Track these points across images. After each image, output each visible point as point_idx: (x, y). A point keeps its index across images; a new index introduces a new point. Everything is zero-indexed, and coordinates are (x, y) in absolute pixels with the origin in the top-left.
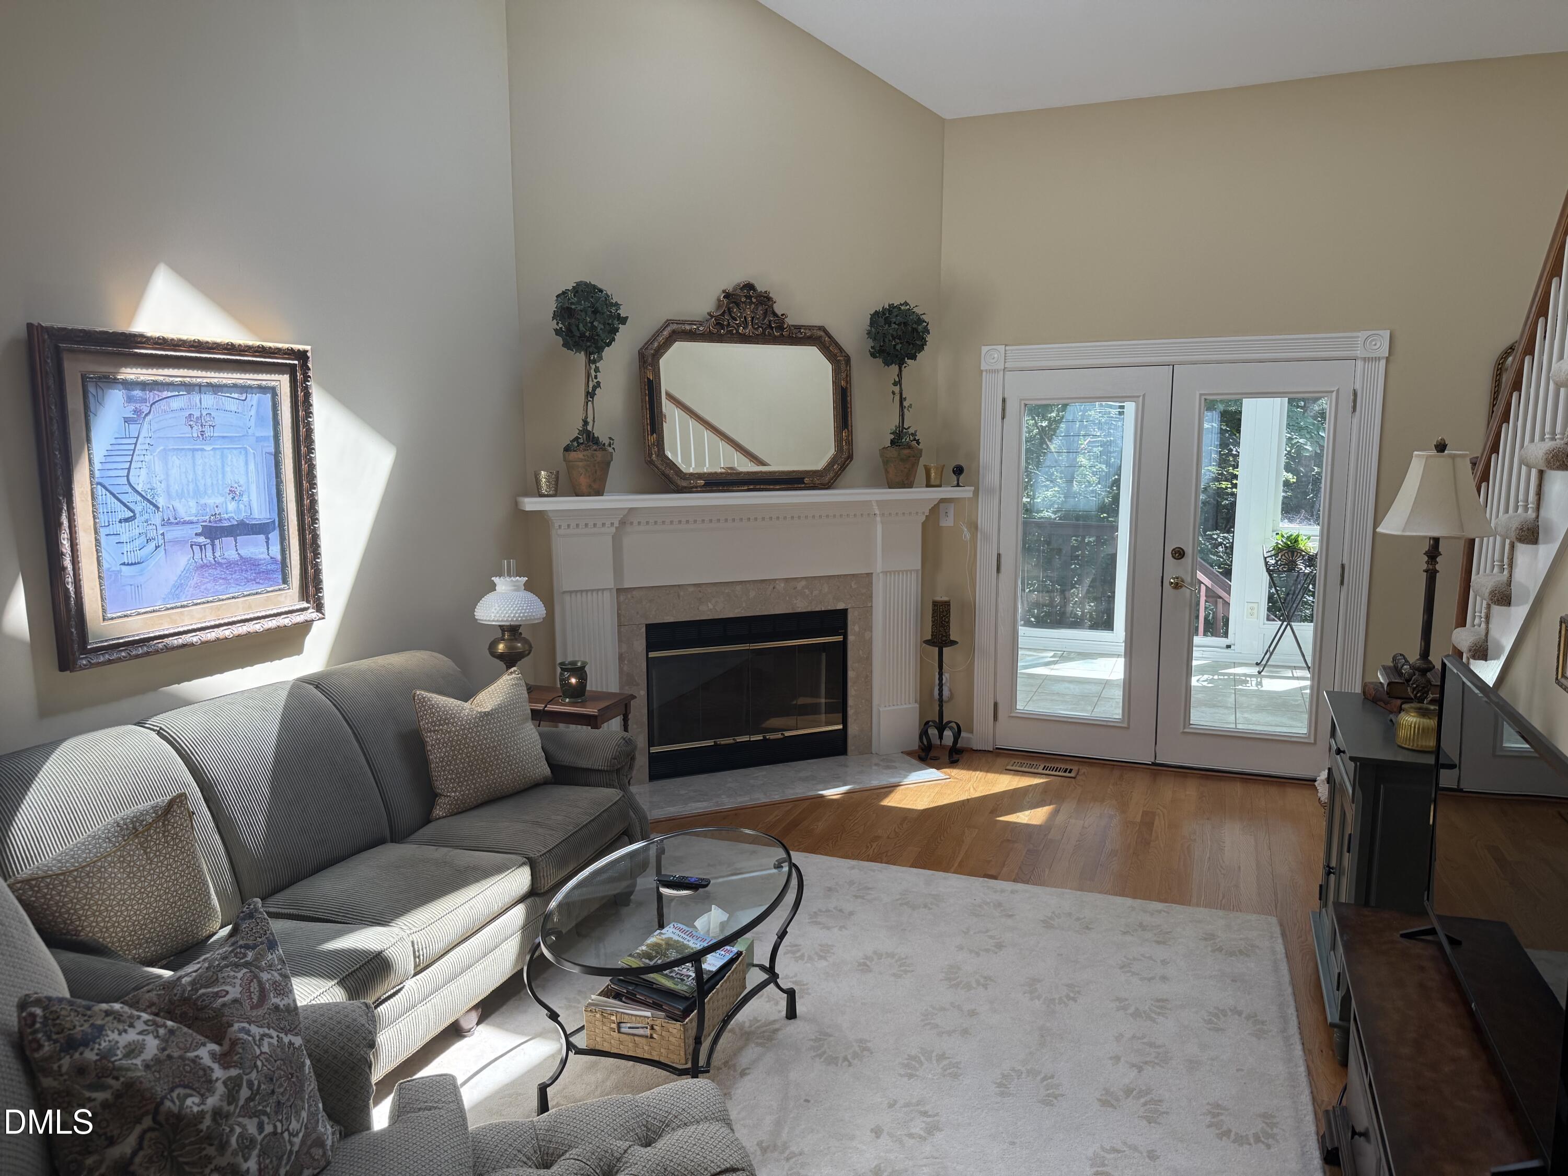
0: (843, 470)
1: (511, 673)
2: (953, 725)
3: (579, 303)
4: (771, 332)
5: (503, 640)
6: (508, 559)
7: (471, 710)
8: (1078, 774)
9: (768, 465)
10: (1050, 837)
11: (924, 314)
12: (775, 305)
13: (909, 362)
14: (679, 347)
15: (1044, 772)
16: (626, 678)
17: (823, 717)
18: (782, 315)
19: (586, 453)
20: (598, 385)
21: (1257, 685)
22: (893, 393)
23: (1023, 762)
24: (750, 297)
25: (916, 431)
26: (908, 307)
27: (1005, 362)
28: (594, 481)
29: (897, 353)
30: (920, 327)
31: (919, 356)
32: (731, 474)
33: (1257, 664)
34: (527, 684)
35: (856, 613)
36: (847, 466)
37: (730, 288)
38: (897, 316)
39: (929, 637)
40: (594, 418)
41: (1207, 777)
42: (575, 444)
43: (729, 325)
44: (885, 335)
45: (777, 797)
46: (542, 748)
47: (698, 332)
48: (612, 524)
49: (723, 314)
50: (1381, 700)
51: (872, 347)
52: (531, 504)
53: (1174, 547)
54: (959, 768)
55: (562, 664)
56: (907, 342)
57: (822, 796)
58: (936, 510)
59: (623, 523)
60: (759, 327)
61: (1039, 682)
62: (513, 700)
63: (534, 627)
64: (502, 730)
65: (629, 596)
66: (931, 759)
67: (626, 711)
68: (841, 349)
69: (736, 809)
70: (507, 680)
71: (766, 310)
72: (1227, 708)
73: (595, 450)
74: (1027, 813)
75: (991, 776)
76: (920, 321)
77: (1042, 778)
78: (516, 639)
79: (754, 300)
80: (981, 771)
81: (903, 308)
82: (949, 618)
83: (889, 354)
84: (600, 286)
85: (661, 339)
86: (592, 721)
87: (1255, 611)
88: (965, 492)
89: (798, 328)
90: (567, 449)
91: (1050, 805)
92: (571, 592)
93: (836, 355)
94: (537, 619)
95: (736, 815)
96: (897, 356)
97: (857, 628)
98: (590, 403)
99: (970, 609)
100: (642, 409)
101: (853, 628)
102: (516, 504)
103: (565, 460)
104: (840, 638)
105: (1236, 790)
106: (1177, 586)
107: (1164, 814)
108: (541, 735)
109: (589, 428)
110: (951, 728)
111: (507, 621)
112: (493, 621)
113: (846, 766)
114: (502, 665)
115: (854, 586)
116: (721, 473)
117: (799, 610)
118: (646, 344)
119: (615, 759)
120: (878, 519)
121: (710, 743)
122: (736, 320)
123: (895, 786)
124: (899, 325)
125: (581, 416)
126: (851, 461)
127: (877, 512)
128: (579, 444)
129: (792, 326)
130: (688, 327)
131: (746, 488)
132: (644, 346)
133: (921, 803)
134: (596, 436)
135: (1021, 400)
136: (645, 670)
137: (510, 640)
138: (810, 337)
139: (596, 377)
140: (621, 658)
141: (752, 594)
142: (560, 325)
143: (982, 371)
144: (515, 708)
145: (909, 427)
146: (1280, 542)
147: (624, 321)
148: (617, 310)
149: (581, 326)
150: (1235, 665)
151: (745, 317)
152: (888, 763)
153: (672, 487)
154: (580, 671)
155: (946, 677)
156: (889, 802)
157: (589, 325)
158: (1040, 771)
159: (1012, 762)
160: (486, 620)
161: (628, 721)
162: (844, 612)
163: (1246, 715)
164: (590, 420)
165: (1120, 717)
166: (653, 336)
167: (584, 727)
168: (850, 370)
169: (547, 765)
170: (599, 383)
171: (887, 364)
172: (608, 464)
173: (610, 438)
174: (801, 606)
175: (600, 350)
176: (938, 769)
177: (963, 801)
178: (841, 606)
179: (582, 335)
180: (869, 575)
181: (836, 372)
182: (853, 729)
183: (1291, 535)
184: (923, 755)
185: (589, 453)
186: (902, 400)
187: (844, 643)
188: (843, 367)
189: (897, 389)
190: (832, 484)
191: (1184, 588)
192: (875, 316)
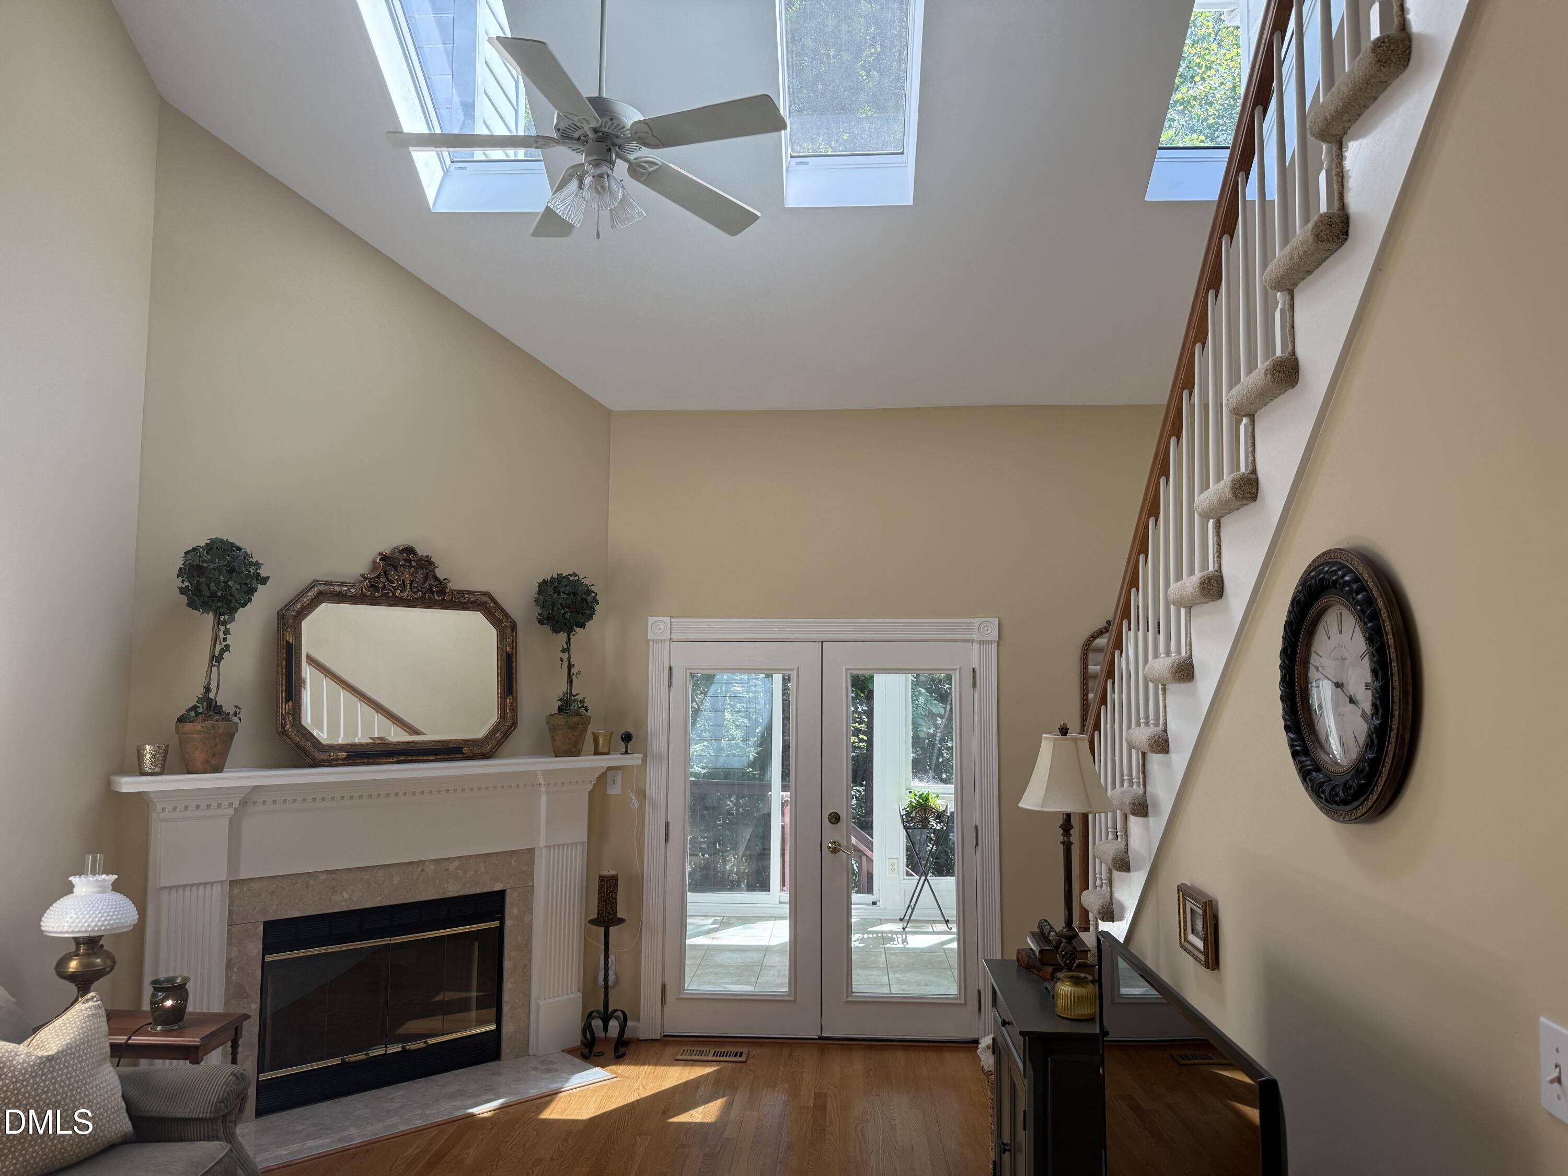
0: (507, 738)
1: (88, 1000)
2: (619, 1014)
3: (212, 561)
4: (431, 596)
5: (77, 955)
6: (93, 852)
7: (28, 1055)
8: (748, 1057)
9: (424, 734)
10: (725, 1135)
11: (593, 585)
12: (437, 570)
13: (578, 629)
14: (325, 609)
15: (715, 1058)
16: (234, 991)
17: (473, 1014)
18: (444, 580)
19: (204, 724)
20: (227, 648)
21: (903, 943)
22: (562, 660)
23: (692, 1049)
24: (410, 561)
25: (584, 698)
26: (577, 578)
27: (671, 633)
28: (214, 755)
29: (567, 621)
30: (589, 598)
31: (588, 624)
32: (379, 745)
33: (901, 920)
34: (106, 1010)
35: (515, 894)
36: (511, 733)
37: (386, 550)
38: (566, 586)
39: (595, 916)
40: (218, 685)
41: (871, 1048)
42: (193, 714)
43: (384, 587)
44: (554, 604)
45: (418, 1123)
46: (123, 1096)
47: (349, 594)
48: (231, 805)
49: (378, 577)
50: (1034, 967)
51: (540, 615)
52: (128, 784)
53: (831, 812)
54: (625, 1064)
55: (155, 982)
56: (576, 611)
57: (472, 1115)
58: (603, 778)
59: (244, 803)
60: (419, 590)
61: (701, 953)
62: (87, 1036)
63: (118, 937)
64: (69, 1079)
65: (245, 889)
66: (595, 1056)
67: (236, 1033)
68: (507, 615)
69: (369, 1143)
70: (82, 1011)
71: (427, 574)
72: (879, 968)
73: (217, 721)
74: (700, 1109)
75: (661, 1070)
76: (589, 592)
77: (711, 1066)
78: (95, 954)
79: (414, 564)
80: (649, 1065)
81: (571, 578)
82: (616, 893)
83: (557, 622)
84: (238, 544)
85: (305, 600)
86: (192, 1054)
87: (896, 867)
88: (633, 760)
89: (462, 593)
90: (181, 720)
91: (723, 1097)
92: (170, 888)
93: (501, 621)
94: (126, 927)
95: (367, 1151)
96: (565, 624)
97: (515, 911)
98: (215, 669)
99: (637, 882)
100: (278, 673)
101: (512, 910)
102: (109, 783)
103: (177, 732)
104: (496, 924)
105: (899, 1058)
106: (835, 850)
107: (835, 1095)
108: (123, 1079)
109: (212, 695)
110: (617, 1018)
111: (86, 931)
112: (66, 932)
113: (499, 1074)
114: (72, 988)
115: (513, 864)
116: (368, 744)
117: (451, 895)
118: (287, 605)
119: (221, 1102)
120: (543, 789)
121: (337, 1061)
122: (394, 583)
123: (555, 1094)
124: (569, 594)
125: (202, 682)
126: (515, 729)
127: (542, 782)
128: (197, 714)
129: (455, 590)
130: (337, 589)
131: (395, 760)
132: (284, 607)
133: (586, 1111)
134: (219, 704)
135: (687, 669)
136: (259, 978)
137: (87, 955)
138: (474, 603)
139: (225, 640)
140: (229, 965)
141: (396, 879)
142: (186, 583)
143: (649, 640)
144: (90, 1047)
145: (577, 694)
146: (913, 800)
147: (264, 581)
148: (257, 569)
149: (213, 586)
150: (881, 922)
151: (403, 580)
152: (548, 1066)
153: (308, 760)
154: (178, 990)
155: (612, 958)
156: (548, 1114)
157: (223, 584)
158: (710, 1058)
159: (682, 1051)
160: (56, 932)
161: (237, 1048)
162: (502, 894)
163: (898, 975)
164: (213, 687)
165: (787, 990)
166: (295, 597)
167: (182, 1062)
168: (516, 636)
169: (127, 1119)
170: (227, 647)
171: (556, 631)
172: (232, 736)
173: (236, 707)
174: (453, 889)
175: (232, 611)
176: (603, 1066)
177: (633, 1103)
178: (498, 887)
179: (213, 595)
180: (532, 850)
181: (501, 638)
182: (508, 1028)
183: (923, 794)
184: (586, 1051)
185: (209, 724)
186: (570, 667)
187: (501, 930)
188: (509, 632)
189: (565, 656)
190: (494, 752)
191: (841, 852)
192: (543, 585)
